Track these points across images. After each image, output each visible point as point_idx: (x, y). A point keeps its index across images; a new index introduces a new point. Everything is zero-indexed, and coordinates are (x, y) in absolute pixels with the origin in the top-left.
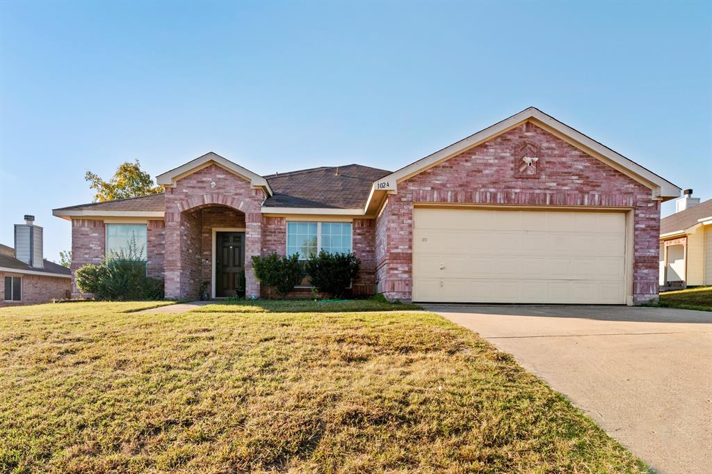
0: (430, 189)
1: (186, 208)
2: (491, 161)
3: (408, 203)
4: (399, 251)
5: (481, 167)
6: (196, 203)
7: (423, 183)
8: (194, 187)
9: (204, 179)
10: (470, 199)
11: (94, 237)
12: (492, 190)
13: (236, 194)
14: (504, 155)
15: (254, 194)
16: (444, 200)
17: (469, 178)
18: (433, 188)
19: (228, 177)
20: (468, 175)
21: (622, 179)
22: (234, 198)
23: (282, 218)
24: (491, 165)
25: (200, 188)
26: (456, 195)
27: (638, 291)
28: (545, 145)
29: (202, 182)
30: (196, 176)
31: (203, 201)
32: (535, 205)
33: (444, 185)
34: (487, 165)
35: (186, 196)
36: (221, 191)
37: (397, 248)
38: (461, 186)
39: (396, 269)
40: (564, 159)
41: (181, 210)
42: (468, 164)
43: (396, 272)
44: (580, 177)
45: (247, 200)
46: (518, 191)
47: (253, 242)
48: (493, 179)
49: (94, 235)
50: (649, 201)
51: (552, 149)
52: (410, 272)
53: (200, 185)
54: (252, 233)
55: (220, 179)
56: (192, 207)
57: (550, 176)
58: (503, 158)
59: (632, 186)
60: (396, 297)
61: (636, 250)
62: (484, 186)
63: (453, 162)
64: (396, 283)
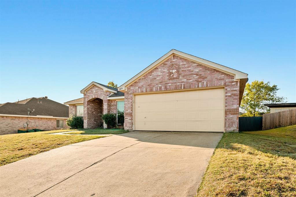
0: (138, 88)
1: (88, 100)
2: (160, 74)
3: (131, 94)
4: (128, 112)
5: (156, 77)
6: (91, 98)
7: (135, 86)
8: (90, 93)
9: (93, 90)
10: (151, 90)
11: (73, 110)
12: (160, 86)
13: (101, 94)
14: (164, 70)
15: (105, 93)
16: (142, 92)
17: (151, 82)
18: (139, 88)
19: (99, 89)
20: (151, 81)
21: (218, 73)
22: (100, 95)
23: (115, 101)
24: (159, 75)
25: (92, 93)
26: (146, 89)
27: (227, 126)
28: (181, 63)
29: (92, 91)
30: (91, 89)
31: (92, 97)
32: (177, 90)
33: (142, 86)
34: (158, 76)
35: (88, 96)
36: (97, 93)
37: (127, 111)
38: (148, 85)
39: (127, 118)
40: (190, 68)
41: (87, 101)
42: (151, 76)
43: (127, 120)
44: (197, 75)
45: (104, 95)
46: (170, 85)
47: (105, 110)
48: (160, 81)
49: (74, 109)
50: (233, 82)
51: (185, 65)
52: (132, 119)
53: (92, 92)
54: (105, 106)
55: (96, 89)
56: (90, 99)
57: (183, 76)
58: (164, 72)
59: (223, 76)
60: (127, 129)
61: (226, 106)
62: (157, 85)
63: (145, 76)
64: (127, 124)
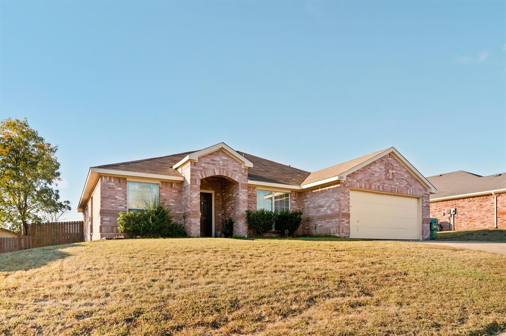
0: (355, 181)
1: (204, 177)
2: (377, 170)
3: (348, 187)
4: (345, 212)
5: (374, 173)
6: (210, 174)
7: (353, 178)
8: (209, 163)
9: (215, 159)
10: (370, 187)
11: (119, 191)
12: (378, 184)
13: (234, 171)
14: (381, 167)
15: (244, 172)
16: (361, 187)
17: (370, 178)
18: (357, 181)
19: (229, 159)
20: (370, 176)
21: (418, 183)
22: (233, 173)
23: (255, 188)
24: (377, 172)
25: (212, 164)
26: (366, 185)
27: (424, 234)
28: (395, 165)
29: (214, 160)
30: (210, 156)
31: (215, 173)
32: (393, 193)
33: (361, 180)
34: (376, 172)
35: (204, 169)
36: (225, 167)
37: (344, 210)
38: (367, 181)
39: (343, 221)
40: (401, 172)
41: (201, 178)
42: (369, 170)
43: (344, 223)
44: (406, 181)
45: (240, 175)
46: (386, 185)
47: (244, 202)
48: (378, 179)
49: (119, 189)
50: (426, 194)
51: (397, 167)
52: (349, 223)
53: (213, 162)
54: (242, 195)
55: (224, 160)
56: (208, 176)
57: (397, 179)
58: (381, 169)
59: (421, 187)
60: (344, 236)
61: (423, 216)
62: (375, 182)
63: (364, 169)
64: (344, 228)
